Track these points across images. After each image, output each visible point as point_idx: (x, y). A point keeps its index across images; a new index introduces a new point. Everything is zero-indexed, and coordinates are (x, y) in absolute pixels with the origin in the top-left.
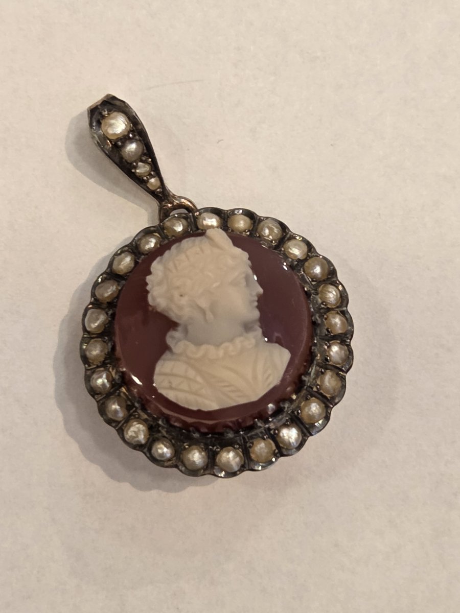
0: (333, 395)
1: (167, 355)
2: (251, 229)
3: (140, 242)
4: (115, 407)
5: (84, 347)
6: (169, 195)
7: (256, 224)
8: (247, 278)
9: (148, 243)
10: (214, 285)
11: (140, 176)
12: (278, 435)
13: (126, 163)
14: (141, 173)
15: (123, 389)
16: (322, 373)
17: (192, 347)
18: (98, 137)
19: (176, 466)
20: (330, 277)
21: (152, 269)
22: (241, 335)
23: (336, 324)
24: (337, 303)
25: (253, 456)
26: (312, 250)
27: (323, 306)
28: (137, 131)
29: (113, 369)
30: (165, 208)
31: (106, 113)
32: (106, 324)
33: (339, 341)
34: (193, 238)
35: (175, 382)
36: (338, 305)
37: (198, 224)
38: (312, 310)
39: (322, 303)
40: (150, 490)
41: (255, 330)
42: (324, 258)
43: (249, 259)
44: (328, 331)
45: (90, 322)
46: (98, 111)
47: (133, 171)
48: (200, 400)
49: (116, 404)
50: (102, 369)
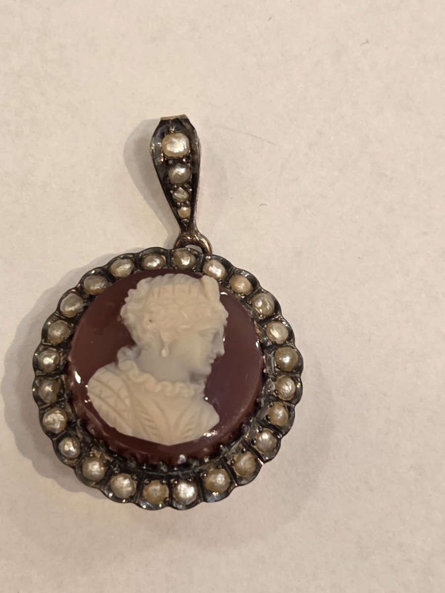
0: (243, 476)
1: (111, 366)
2: (247, 294)
3: (146, 257)
4: (48, 388)
5: (49, 323)
6: (193, 228)
7: (255, 292)
8: (216, 335)
9: (152, 261)
10: (184, 326)
11: (175, 200)
12: (176, 485)
13: (168, 183)
14: (177, 197)
15: (63, 377)
16: (243, 452)
17: (136, 371)
18: (155, 148)
19: (74, 468)
20: (294, 371)
21: (138, 285)
22: (184, 382)
23: (278, 415)
24: (289, 397)
25: (145, 493)
26: (292, 340)
27: (274, 394)
28: (192, 159)
29: (63, 355)
30: (184, 238)
31: (173, 130)
32: (79, 313)
33: (272, 432)
34: (188, 276)
35: (106, 393)
36: (289, 399)
37: (204, 267)
38: (263, 392)
39: (275, 391)
40: (48, 477)
41: (199, 384)
42: (298, 353)
43: (227, 319)
44: (267, 418)
45: (66, 303)
46: (167, 124)
47: (171, 192)
48: (119, 419)
49: (51, 386)
50: (55, 350)
